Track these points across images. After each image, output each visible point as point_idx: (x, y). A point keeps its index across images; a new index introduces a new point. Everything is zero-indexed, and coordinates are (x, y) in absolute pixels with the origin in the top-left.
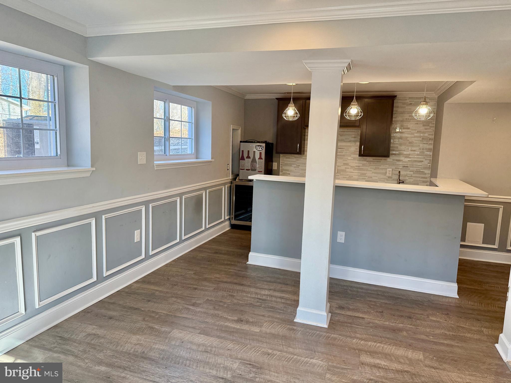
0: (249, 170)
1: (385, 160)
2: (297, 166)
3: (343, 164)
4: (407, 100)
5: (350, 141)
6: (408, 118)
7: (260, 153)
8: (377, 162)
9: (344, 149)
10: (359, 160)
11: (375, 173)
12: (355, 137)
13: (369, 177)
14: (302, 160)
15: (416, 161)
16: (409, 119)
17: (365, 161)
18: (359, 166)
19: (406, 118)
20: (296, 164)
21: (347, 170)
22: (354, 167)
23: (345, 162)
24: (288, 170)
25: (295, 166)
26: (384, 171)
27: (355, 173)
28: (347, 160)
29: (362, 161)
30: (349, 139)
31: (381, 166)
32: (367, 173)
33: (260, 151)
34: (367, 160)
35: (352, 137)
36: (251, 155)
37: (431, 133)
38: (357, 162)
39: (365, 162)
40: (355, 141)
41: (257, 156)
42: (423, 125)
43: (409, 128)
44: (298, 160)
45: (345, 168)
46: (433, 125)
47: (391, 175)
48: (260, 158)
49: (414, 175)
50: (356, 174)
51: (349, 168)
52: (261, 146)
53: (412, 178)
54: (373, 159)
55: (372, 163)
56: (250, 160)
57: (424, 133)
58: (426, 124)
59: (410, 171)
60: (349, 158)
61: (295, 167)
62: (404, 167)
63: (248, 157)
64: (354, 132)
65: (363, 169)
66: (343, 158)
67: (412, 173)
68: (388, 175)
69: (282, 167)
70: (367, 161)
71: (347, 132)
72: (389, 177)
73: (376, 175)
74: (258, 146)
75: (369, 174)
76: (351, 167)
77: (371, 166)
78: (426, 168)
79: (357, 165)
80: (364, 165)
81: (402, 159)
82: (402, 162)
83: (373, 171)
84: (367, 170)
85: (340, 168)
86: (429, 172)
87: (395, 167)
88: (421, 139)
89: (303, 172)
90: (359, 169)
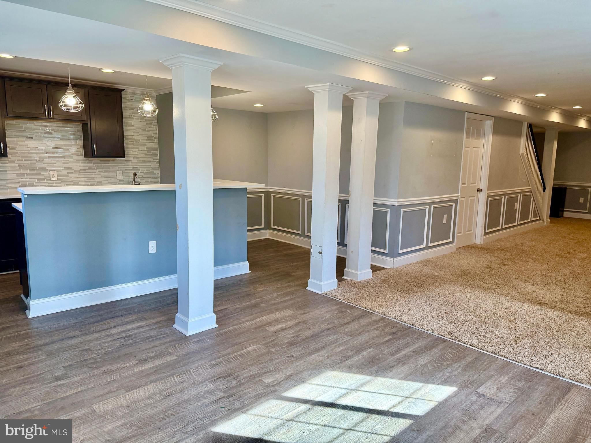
1: (113, 161)
3: (65, 168)
4: (127, 95)
5: (69, 139)
6: (131, 114)
8: (105, 163)
10: (85, 163)
11: (105, 177)
12: (74, 134)
15: (144, 161)
16: (132, 116)
17: (91, 163)
18: (85, 170)
19: (129, 114)
21: (71, 175)
22: (78, 171)
23: (67, 166)
26: (114, 174)
27: (81, 178)
28: (68, 164)
29: (88, 163)
30: (67, 136)
31: (110, 168)
32: (95, 178)
34: (94, 162)
35: (71, 134)
37: (155, 132)
38: (80, 164)
39: (91, 165)
40: (76, 139)
42: (147, 124)
43: (133, 126)
45: (68, 173)
46: (155, 124)
47: (122, 178)
49: (145, 176)
50: (83, 179)
51: (72, 173)
53: (144, 179)
54: (100, 161)
55: (99, 165)
57: (148, 131)
58: (149, 122)
59: (140, 172)
60: (71, 160)
62: (134, 168)
64: (73, 127)
65: (90, 173)
66: (63, 160)
67: (143, 174)
68: (119, 178)
70: (94, 164)
71: (62, 127)
72: (120, 180)
73: (106, 179)
75: (97, 178)
76: (75, 171)
77: (98, 168)
78: (155, 168)
79: (82, 168)
80: (90, 168)
81: (131, 159)
82: (132, 163)
83: (102, 174)
84: (95, 174)
85: (59, 173)
86: (159, 171)
87: (125, 169)
88: (146, 138)
89: (4, 182)
90: (85, 173)
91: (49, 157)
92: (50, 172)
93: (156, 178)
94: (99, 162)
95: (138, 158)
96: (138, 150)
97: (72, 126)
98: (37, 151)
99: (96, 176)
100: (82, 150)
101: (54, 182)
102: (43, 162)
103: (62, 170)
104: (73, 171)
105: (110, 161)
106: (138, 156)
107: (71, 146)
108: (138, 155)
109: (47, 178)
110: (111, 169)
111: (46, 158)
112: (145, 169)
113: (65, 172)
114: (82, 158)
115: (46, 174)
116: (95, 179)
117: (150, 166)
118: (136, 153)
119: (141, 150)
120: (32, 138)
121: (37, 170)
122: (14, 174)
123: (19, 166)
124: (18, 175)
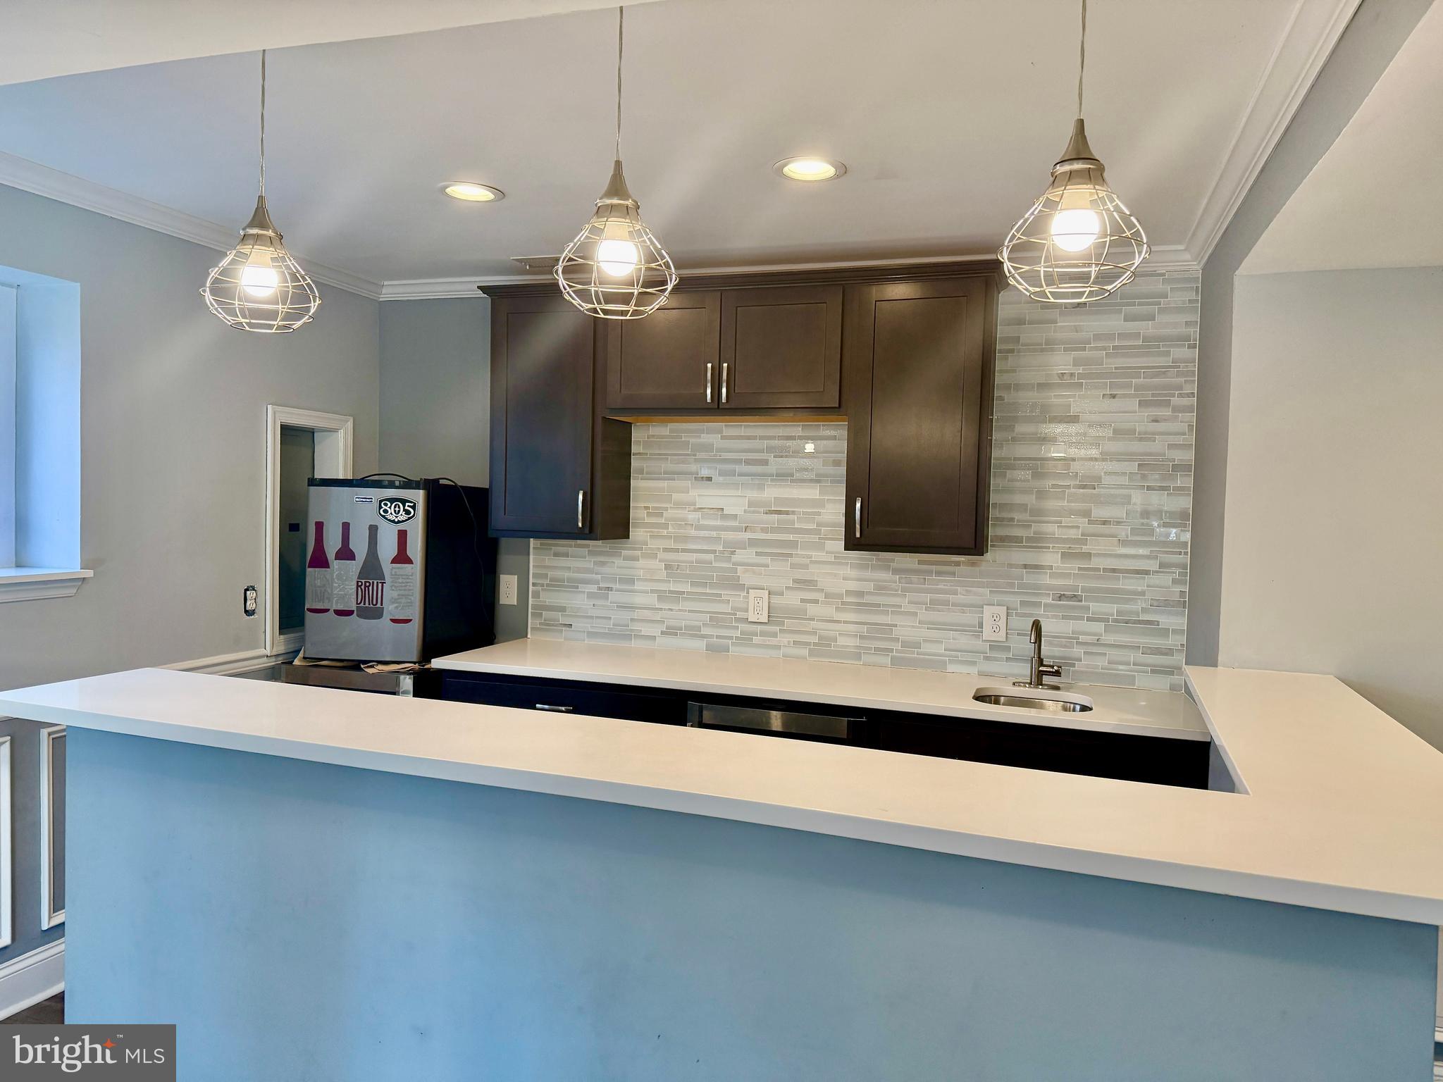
0: (350, 613)
1: (973, 564)
2: (600, 589)
3: (795, 581)
6: (1068, 369)
7: (402, 535)
8: (939, 573)
9: (793, 513)
11: (934, 625)
13: (905, 644)
14: (618, 562)
15: (1114, 570)
16: (1072, 375)
17: (887, 568)
18: (860, 594)
20: (597, 582)
21: (812, 610)
22: (840, 596)
23: (800, 574)
24: (563, 609)
25: (593, 588)
26: (969, 618)
27: (845, 622)
28: (805, 567)
29: (874, 568)
31: (955, 593)
32: (896, 626)
33: (401, 527)
36: (359, 545)
37: (1180, 440)
41: (388, 547)
42: (1142, 404)
43: (1074, 419)
44: (603, 564)
45: (803, 601)
46: (1186, 401)
47: (1001, 636)
48: (402, 557)
49: (1110, 638)
50: (851, 627)
51: (816, 602)
52: (404, 502)
53: (1100, 650)
54: (920, 562)
55: (914, 578)
56: (354, 567)
57: (1145, 437)
58: (1153, 395)
59: (1089, 619)
60: (817, 555)
61: (591, 595)
62: (1061, 597)
63: (346, 553)
64: (834, 438)
65: (879, 605)
66: (791, 555)
67: (1099, 627)
68: (987, 633)
69: (536, 595)
70: (895, 571)
72: (995, 646)
73: (936, 634)
74: (392, 500)
75: (906, 628)
76: (828, 595)
77: (913, 590)
78: (1164, 605)
79: (853, 586)
80: (880, 589)
81: (1051, 558)
82: (1052, 576)
83: (923, 614)
84: (897, 610)
85: (776, 600)
86: (1181, 622)
87: (1018, 599)
88: (1134, 467)
89: (625, 616)
90: (862, 607)
91: (753, 543)
92: (748, 593)
93: (1169, 652)
94: (916, 566)
95: (1088, 556)
96: (1090, 522)
97: (833, 433)
98: (719, 523)
99: (898, 620)
101: (759, 627)
102: (733, 560)
103: (788, 588)
104: (820, 597)
105: (958, 564)
106: (1085, 549)
107: (819, 503)
108: (1085, 542)
109: (739, 614)
110: (960, 598)
111: (742, 545)
112: (1114, 608)
113: (792, 599)
115: (734, 598)
116: (896, 632)
117: (1143, 592)
118: (1073, 533)
119: (1104, 523)
120: (710, 479)
121: (712, 585)
122: (652, 591)
123: (667, 567)
124: (662, 596)
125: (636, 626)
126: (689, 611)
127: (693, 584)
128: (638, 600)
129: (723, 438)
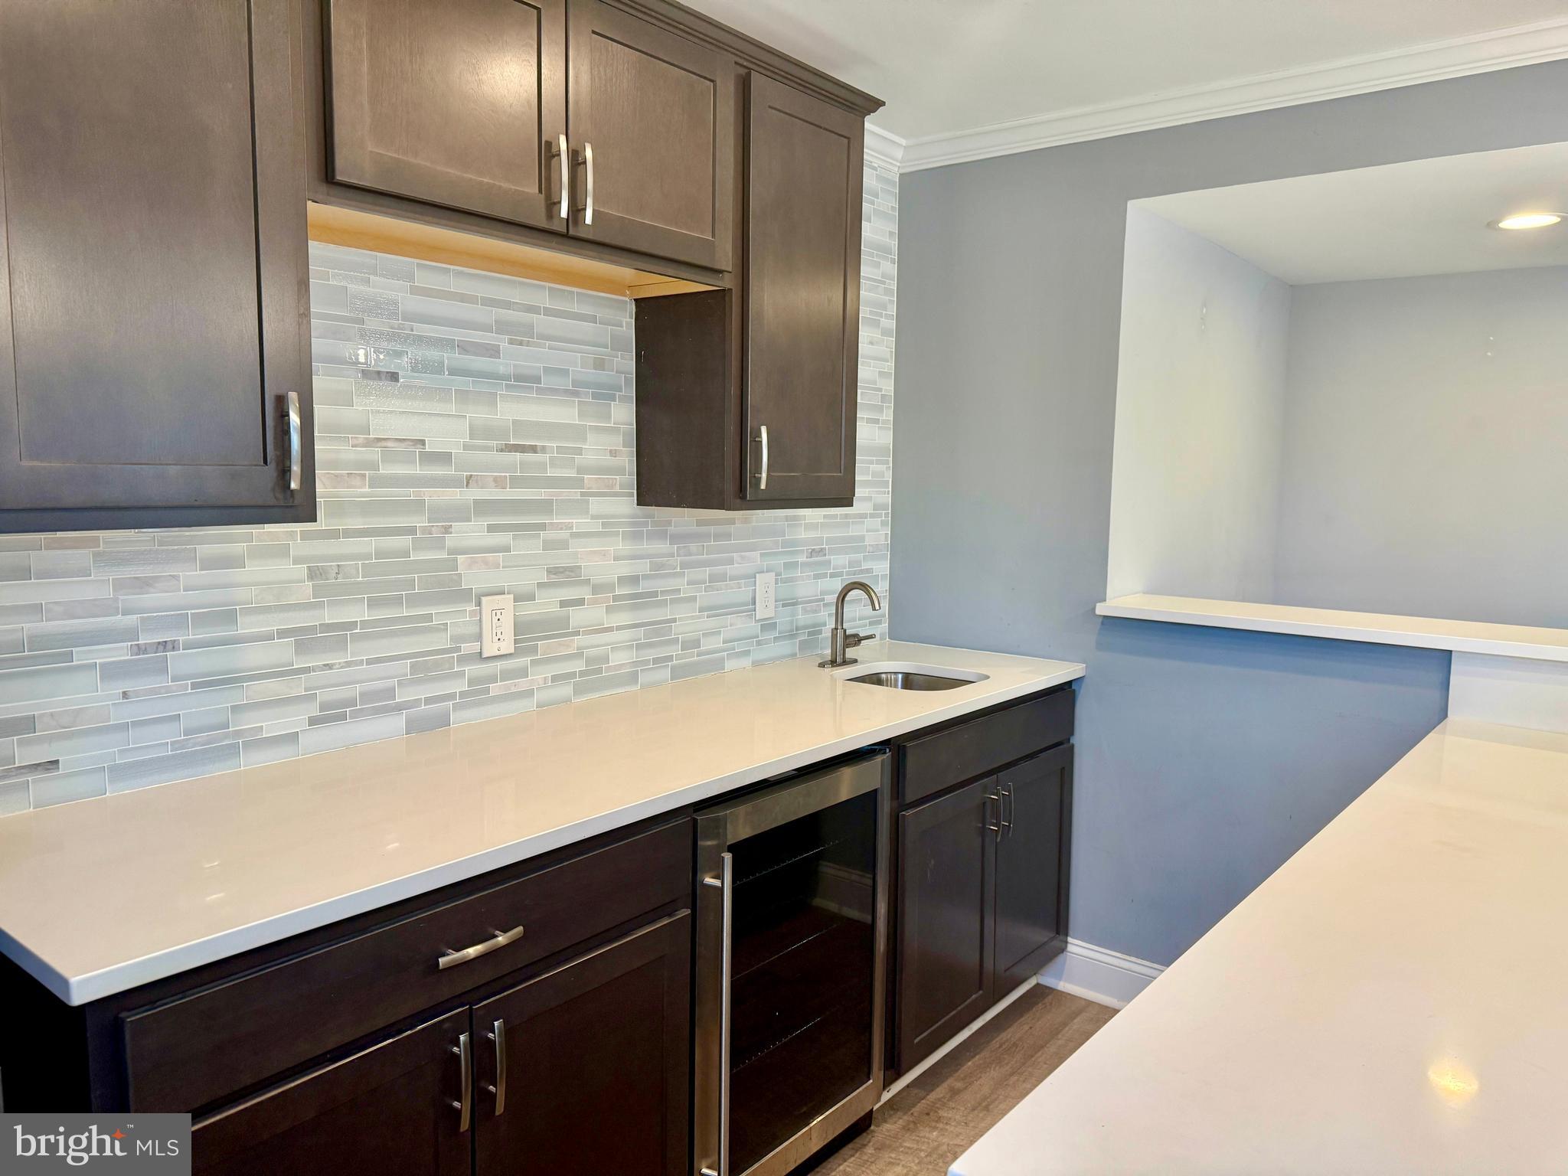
2: (140, 649)
3: (551, 571)
5: (574, 392)
8: (714, 536)
9: (544, 449)
10: (636, 536)
13: (686, 646)
17: (661, 535)
18: (634, 580)
20: (130, 634)
21: (578, 617)
22: (607, 587)
23: (561, 559)
24: (25, 726)
25: (119, 653)
26: (742, 594)
27: (619, 628)
28: (565, 546)
29: (650, 536)
30: (568, 372)
31: (731, 562)
32: (674, 620)
34: (671, 529)
35: (585, 362)
37: (886, 367)
38: (621, 546)
39: (662, 547)
40: (605, 394)
44: (144, 584)
45: (564, 604)
46: (889, 324)
47: (770, 612)
50: (625, 635)
51: (580, 602)
55: (693, 547)
60: (580, 523)
61: (110, 672)
62: (811, 553)
64: (593, 319)
65: (655, 594)
66: (543, 527)
68: (760, 614)
70: (675, 539)
71: (548, 312)
72: (768, 626)
73: (713, 623)
75: (681, 622)
76: (597, 589)
77: (689, 565)
78: (874, 551)
79: (625, 569)
80: (658, 566)
83: (702, 597)
84: (677, 597)
85: (529, 610)
86: (887, 566)
87: (783, 561)
89: (215, 704)
90: (641, 600)
91: (483, 507)
92: (479, 604)
94: (694, 528)
97: (587, 310)
98: (417, 470)
99: (677, 611)
100: (628, 460)
101: (500, 665)
102: (448, 543)
103: (540, 585)
104: (585, 593)
105: (732, 522)
107: (579, 433)
109: (467, 648)
110: (735, 568)
111: (461, 513)
112: (845, 560)
113: (547, 604)
114: (625, 505)
115: (456, 618)
116: (675, 630)
117: (862, 538)
120: (394, 377)
121: (414, 600)
122: (283, 634)
123: (313, 573)
124: (305, 640)
125: (247, 722)
126: (369, 662)
127: (373, 603)
128: (255, 656)
129: (415, 291)
